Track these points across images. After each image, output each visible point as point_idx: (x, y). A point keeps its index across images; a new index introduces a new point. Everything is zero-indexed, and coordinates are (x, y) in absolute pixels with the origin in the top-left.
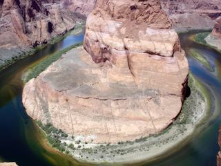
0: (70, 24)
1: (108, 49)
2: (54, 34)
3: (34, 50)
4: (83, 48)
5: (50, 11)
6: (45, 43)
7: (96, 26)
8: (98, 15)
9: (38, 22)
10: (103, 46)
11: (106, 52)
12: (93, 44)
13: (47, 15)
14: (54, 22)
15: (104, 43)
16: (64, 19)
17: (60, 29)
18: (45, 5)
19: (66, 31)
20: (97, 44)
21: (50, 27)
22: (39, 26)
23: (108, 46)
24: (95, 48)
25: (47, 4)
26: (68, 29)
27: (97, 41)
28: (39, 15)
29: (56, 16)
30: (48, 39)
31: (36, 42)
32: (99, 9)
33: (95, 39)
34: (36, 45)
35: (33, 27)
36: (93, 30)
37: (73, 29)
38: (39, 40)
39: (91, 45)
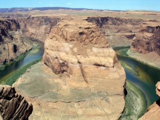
0: (29, 46)
1: (66, 63)
2: (18, 54)
3: (4, 66)
4: (43, 63)
5: (14, 36)
6: (12, 60)
7: (53, 47)
8: (55, 39)
9: (6, 45)
10: (61, 62)
11: (64, 66)
12: (53, 60)
13: (12, 39)
14: (17, 44)
15: (62, 59)
16: (24, 43)
17: (22, 50)
18: (10, 32)
19: (27, 51)
20: (56, 60)
21: (15, 49)
22: (7, 48)
23: (65, 62)
24: (55, 63)
25: (12, 32)
26: (28, 50)
27: (56, 58)
28: (6, 40)
29: (19, 40)
30: (14, 57)
31: (5, 60)
32: (55, 35)
33: (55, 57)
34: (5, 62)
35: (2, 49)
36: (52, 50)
37: (31, 49)
38: (7, 58)
39: (51, 61)
